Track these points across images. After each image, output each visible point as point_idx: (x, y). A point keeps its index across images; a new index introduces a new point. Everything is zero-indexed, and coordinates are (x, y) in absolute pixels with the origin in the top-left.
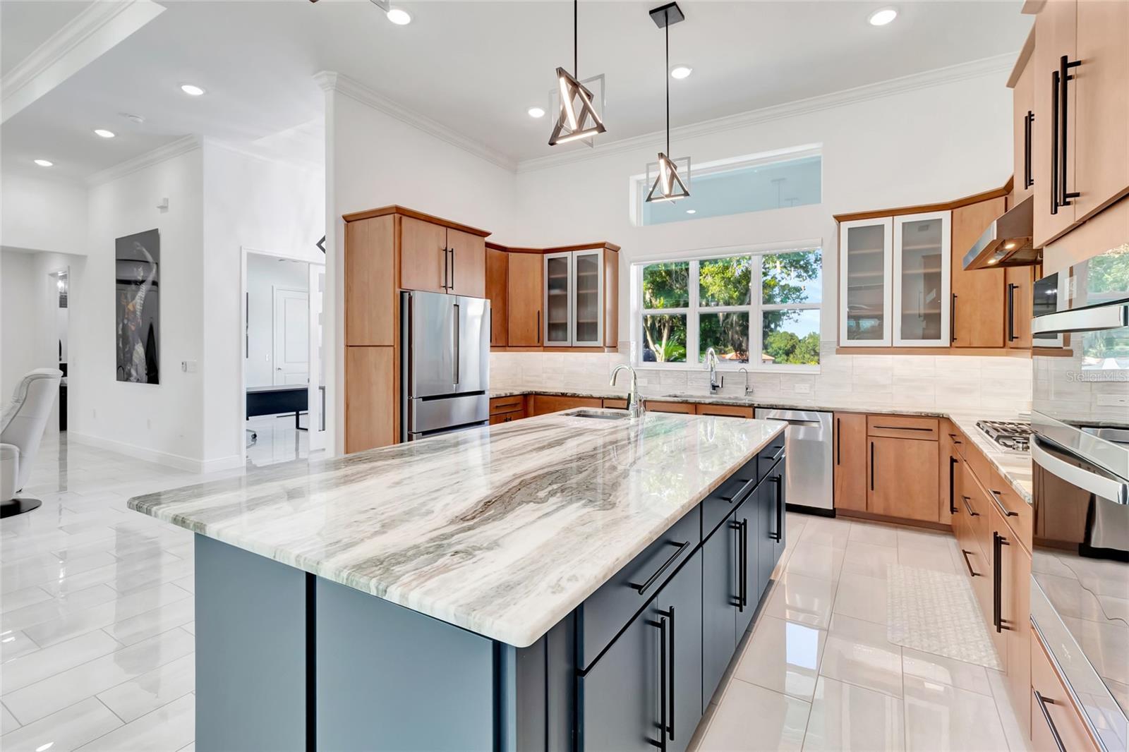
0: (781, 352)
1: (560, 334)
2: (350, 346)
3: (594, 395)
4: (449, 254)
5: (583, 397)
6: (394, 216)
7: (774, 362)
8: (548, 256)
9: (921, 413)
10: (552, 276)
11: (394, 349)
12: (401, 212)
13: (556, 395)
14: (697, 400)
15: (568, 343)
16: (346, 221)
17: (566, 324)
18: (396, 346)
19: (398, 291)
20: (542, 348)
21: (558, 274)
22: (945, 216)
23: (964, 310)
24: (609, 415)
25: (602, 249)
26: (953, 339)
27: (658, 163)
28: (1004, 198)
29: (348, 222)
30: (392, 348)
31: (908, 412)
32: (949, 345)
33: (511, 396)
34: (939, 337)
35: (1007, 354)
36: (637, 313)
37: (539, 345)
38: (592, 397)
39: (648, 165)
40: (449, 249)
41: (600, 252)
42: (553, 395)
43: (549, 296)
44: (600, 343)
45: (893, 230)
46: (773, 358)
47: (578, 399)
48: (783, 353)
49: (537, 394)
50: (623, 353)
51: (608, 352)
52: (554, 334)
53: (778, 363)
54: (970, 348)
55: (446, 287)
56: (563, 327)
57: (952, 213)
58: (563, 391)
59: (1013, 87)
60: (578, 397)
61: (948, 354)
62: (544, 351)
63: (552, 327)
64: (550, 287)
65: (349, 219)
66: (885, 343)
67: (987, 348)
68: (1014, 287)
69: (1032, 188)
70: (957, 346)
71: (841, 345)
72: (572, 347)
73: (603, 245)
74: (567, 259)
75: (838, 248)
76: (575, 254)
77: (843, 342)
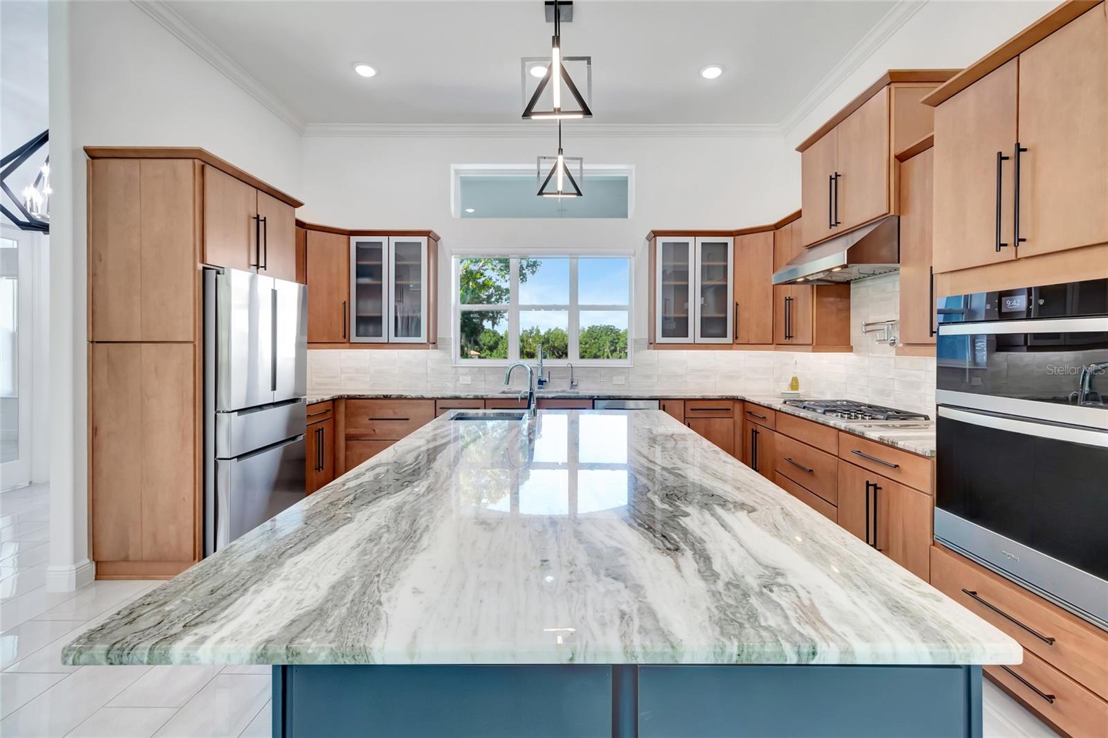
0: (485, 348)
1: (371, 328)
2: (97, 342)
3: (426, 395)
4: (262, 224)
5: (413, 399)
6: (194, 164)
7: (480, 357)
8: (354, 240)
9: (723, 396)
10: (360, 263)
11: (195, 346)
12: (203, 161)
13: (377, 398)
15: (383, 339)
16: (90, 157)
17: (381, 317)
18: (197, 343)
19: (200, 266)
20: (348, 345)
21: (372, 260)
22: (729, 240)
23: (743, 315)
24: (492, 415)
25: (426, 238)
26: (736, 337)
27: (556, 158)
28: (772, 232)
29: (93, 158)
30: (191, 345)
31: (713, 396)
32: (732, 342)
33: (323, 401)
34: (725, 336)
35: (775, 349)
36: (455, 308)
37: (345, 341)
38: (422, 398)
39: (539, 158)
40: (261, 218)
41: (423, 240)
42: (372, 399)
43: (358, 285)
44: (423, 339)
45: (695, 247)
46: (479, 354)
47: (405, 401)
48: (487, 349)
49: (349, 398)
50: (444, 349)
51: (432, 349)
52: (362, 328)
53: (483, 358)
54: (748, 344)
55: (257, 266)
56: (377, 320)
57: (734, 239)
58: (385, 394)
59: (802, 152)
60: (406, 398)
61: (731, 349)
62: (350, 348)
63: (361, 320)
64: (359, 274)
65: (94, 155)
66: (689, 340)
67: (760, 344)
68: (790, 299)
69: (840, 228)
70: (738, 342)
71: (657, 342)
72: (387, 343)
73: (427, 233)
74: (381, 244)
75: (653, 259)
76: (393, 240)
77: (659, 339)
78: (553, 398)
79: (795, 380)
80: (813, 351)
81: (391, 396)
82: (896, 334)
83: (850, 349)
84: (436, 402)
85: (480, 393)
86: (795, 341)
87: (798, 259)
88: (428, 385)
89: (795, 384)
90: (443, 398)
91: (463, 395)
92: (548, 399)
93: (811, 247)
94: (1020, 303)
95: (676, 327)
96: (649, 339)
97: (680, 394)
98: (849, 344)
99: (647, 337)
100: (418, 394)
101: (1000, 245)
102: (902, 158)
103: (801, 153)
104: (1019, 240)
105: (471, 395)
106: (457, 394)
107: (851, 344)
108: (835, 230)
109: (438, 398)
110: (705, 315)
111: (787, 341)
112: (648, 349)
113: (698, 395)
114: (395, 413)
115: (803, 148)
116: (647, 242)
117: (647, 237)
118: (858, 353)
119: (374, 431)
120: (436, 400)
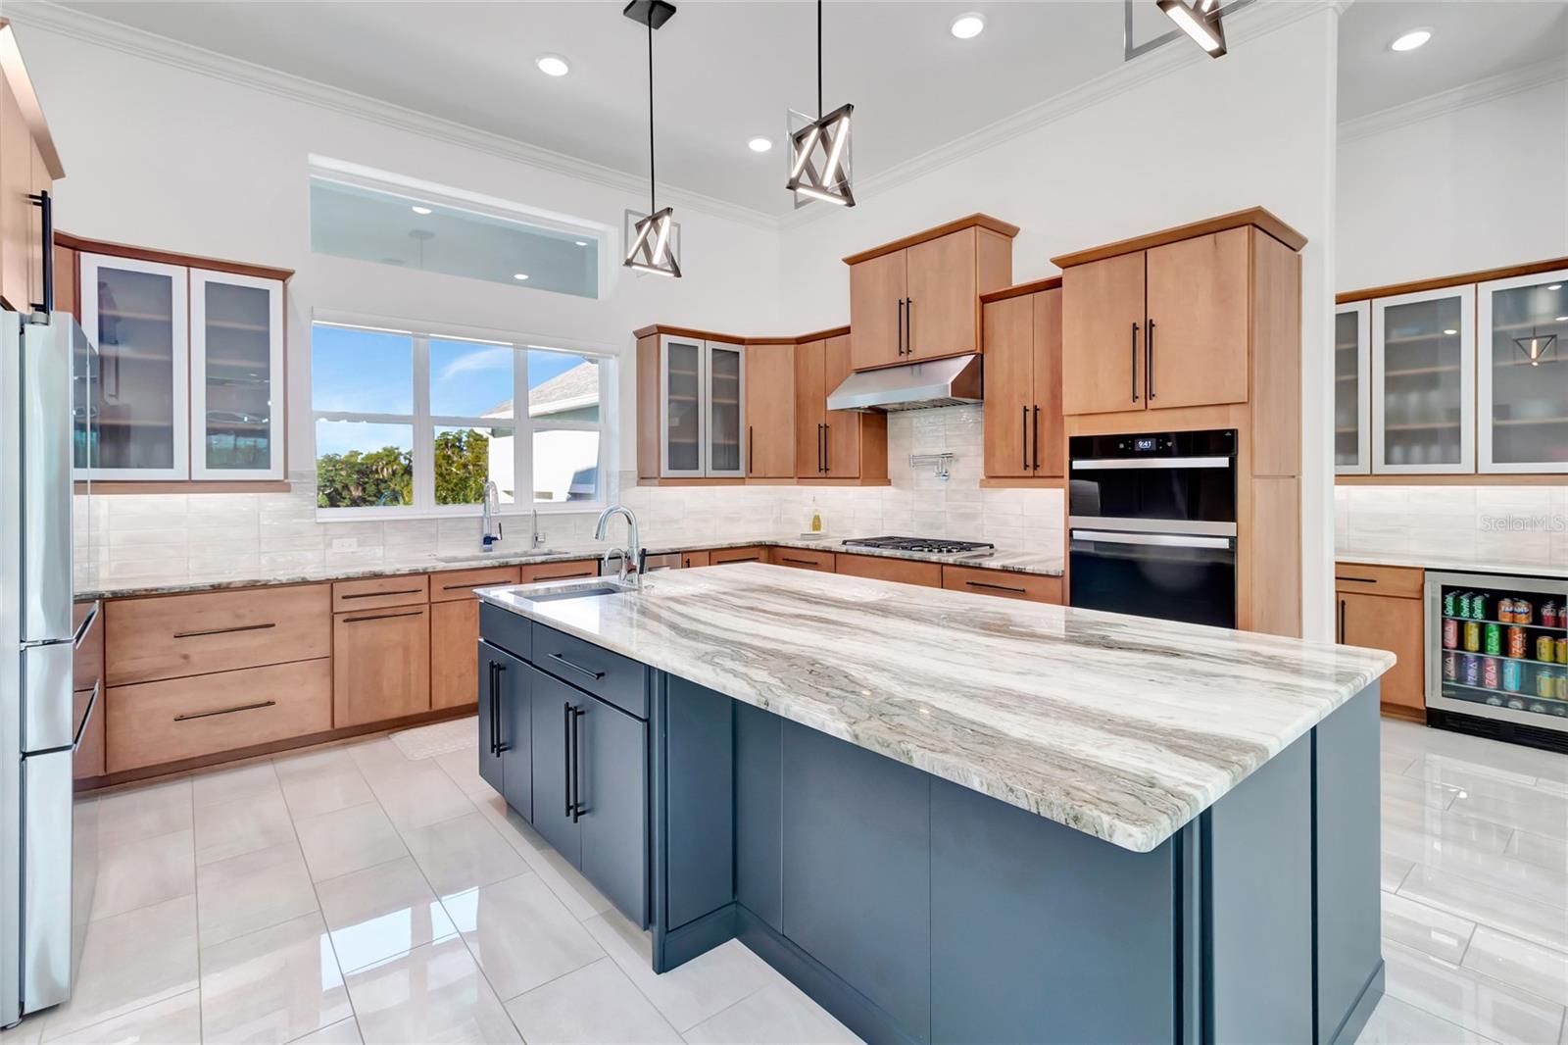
3: (311, 577)
5: (282, 585)
10: (109, 312)
13: (193, 591)
14: (524, 559)
21: (145, 310)
22: (741, 349)
23: (759, 443)
26: (750, 469)
28: (793, 346)
32: (744, 476)
34: (738, 468)
35: (798, 484)
38: (305, 582)
41: (274, 287)
42: (180, 594)
44: (275, 472)
47: (263, 591)
50: (301, 491)
54: (766, 478)
57: (748, 349)
59: (851, 265)
60: (266, 586)
61: (744, 484)
66: (699, 473)
67: (780, 478)
68: (827, 427)
69: (911, 357)
70: (752, 476)
71: (662, 476)
72: (190, 481)
73: (283, 275)
74: (169, 279)
75: (655, 360)
76: (201, 276)
77: (665, 472)
78: (543, 563)
79: (816, 519)
81: (230, 583)
82: (955, 468)
83: (889, 483)
84: (332, 587)
85: (420, 566)
86: (830, 475)
88: (263, 562)
89: (817, 523)
90: (348, 579)
91: (388, 569)
92: (535, 564)
95: (683, 456)
96: (643, 471)
97: (701, 544)
98: (887, 477)
99: (635, 469)
100: (296, 574)
101: (1135, 397)
102: (985, 300)
103: (848, 266)
104: (1152, 396)
105: (405, 568)
106: (377, 569)
107: (889, 478)
108: (903, 358)
109: (337, 580)
110: (715, 441)
111: (820, 474)
112: (638, 485)
113: (725, 543)
114: (238, 616)
115: (853, 261)
116: (636, 339)
117: (635, 333)
118: (898, 486)
119: (186, 657)
120: (332, 583)
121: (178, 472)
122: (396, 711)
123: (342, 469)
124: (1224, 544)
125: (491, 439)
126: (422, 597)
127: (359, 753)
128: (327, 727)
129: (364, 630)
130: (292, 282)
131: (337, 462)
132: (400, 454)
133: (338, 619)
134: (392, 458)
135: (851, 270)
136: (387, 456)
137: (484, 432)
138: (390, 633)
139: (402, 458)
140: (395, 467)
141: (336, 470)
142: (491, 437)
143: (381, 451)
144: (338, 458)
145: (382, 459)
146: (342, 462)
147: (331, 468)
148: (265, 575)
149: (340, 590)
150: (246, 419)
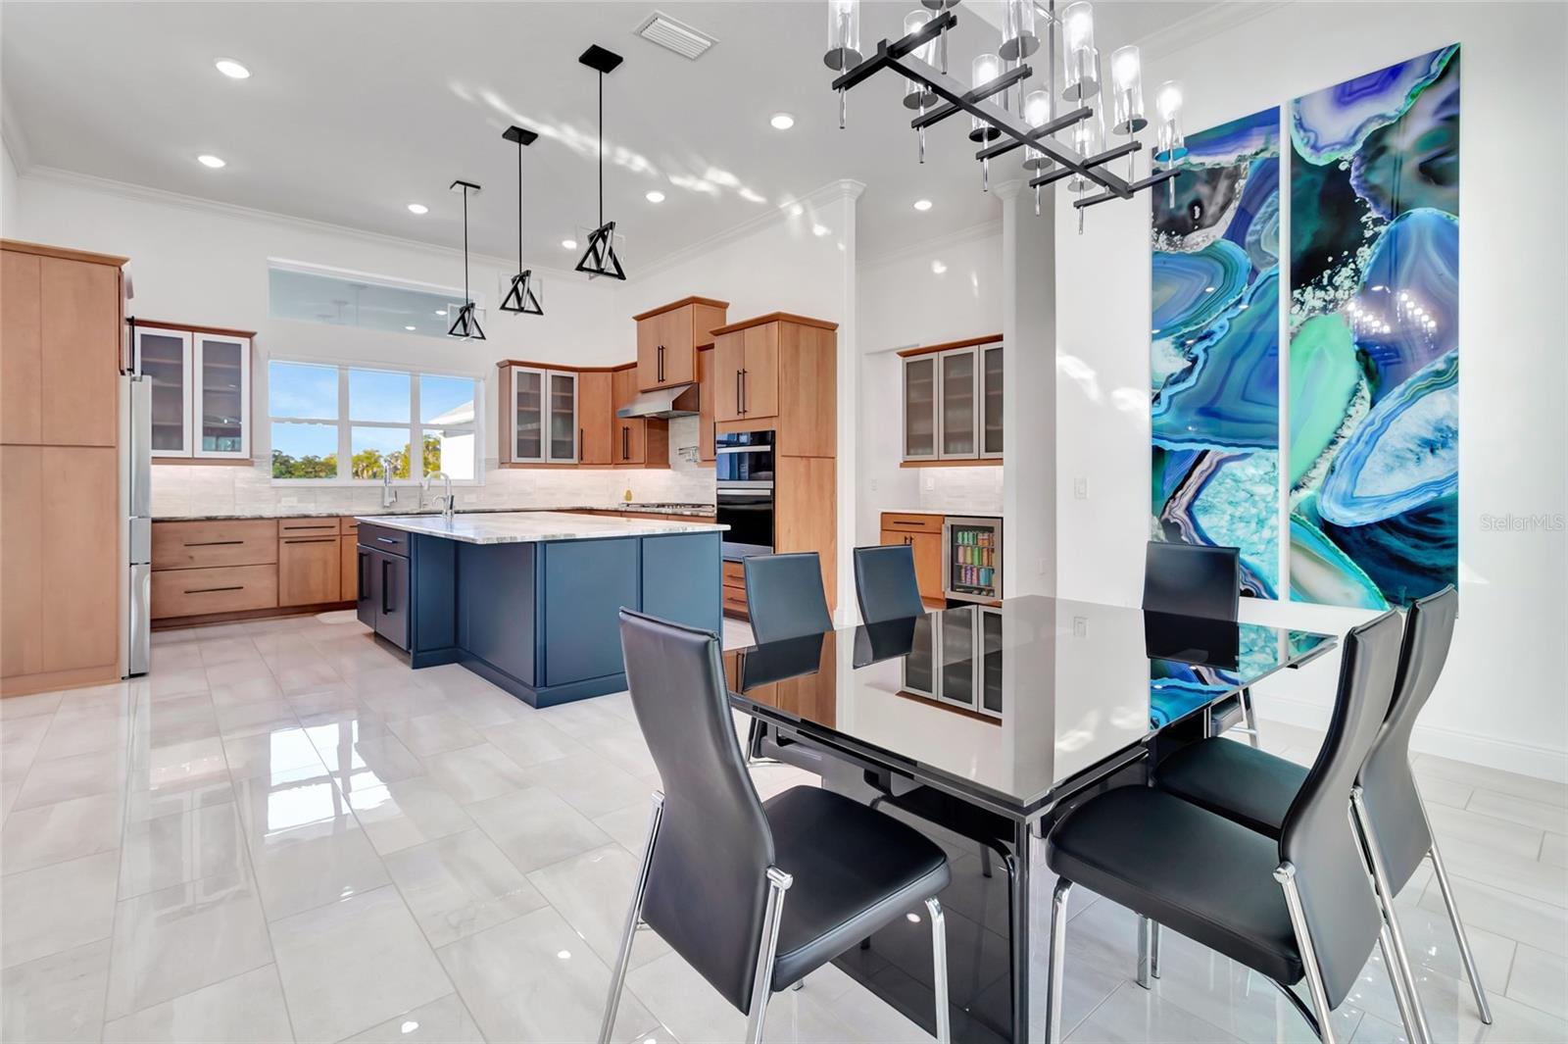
3: (265, 515)
5: (248, 520)
8: (141, 331)
10: (150, 361)
13: (195, 520)
17: (182, 427)
21: (167, 359)
22: (575, 375)
23: (587, 440)
25: (247, 338)
26: (580, 459)
28: (611, 373)
32: (577, 463)
34: (572, 457)
35: (614, 468)
38: (261, 518)
41: (244, 342)
42: (188, 521)
44: (243, 454)
45: (546, 378)
47: (236, 522)
49: (156, 521)
50: (260, 466)
52: (159, 440)
54: (592, 465)
57: (579, 375)
58: (207, 515)
60: (238, 519)
61: (576, 468)
63: (158, 431)
66: (541, 460)
67: (602, 464)
68: (627, 429)
69: (665, 384)
70: (583, 462)
71: (513, 462)
72: (193, 458)
73: (250, 335)
74: (181, 340)
75: (508, 385)
76: (200, 337)
77: (515, 459)
79: (629, 492)
80: (646, 468)
81: (217, 517)
82: (698, 456)
83: (669, 467)
84: (278, 523)
86: (631, 461)
87: (632, 401)
88: (237, 510)
89: (629, 496)
90: (290, 518)
91: (315, 514)
93: (645, 392)
94: (743, 439)
96: (500, 458)
98: (668, 464)
99: (497, 457)
100: (256, 514)
101: (739, 412)
102: (701, 349)
103: (637, 322)
104: (745, 411)
105: (325, 513)
106: (306, 513)
107: (670, 464)
108: (662, 384)
109: (281, 518)
110: (555, 439)
111: (625, 461)
112: (499, 468)
114: (221, 536)
115: (639, 318)
116: (498, 368)
117: (498, 364)
118: (674, 470)
119: (191, 557)
120: (278, 519)
121: (186, 453)
122: (318, 599)
123: (321, 471)
124: (768, 493)
125: (444, 440)
126: (335, 531)
127: (294, 622)
128: (274, 604)
129: (299, 549)
130: (255, 338)
131: (317, 463)
132: (380, 456)
133: (282, 541)
134: (373, 460)
135: (638, 325)
136: (367, 458)
137: (437, 434)
138: (315, 551)
139: (382, 461)
140: (375, 470)
141: (316, 471)
142: (442, 437)
143: (361, 453)
144: (317, 460)
145: (362, 461)
146: (322, 464)
147: (310, 470)
148: (237, 513)
149: (284, 524)
150: (226, 421)
